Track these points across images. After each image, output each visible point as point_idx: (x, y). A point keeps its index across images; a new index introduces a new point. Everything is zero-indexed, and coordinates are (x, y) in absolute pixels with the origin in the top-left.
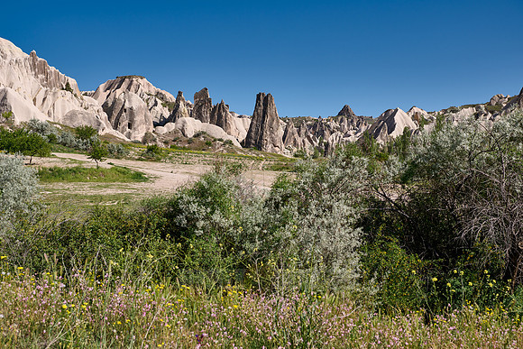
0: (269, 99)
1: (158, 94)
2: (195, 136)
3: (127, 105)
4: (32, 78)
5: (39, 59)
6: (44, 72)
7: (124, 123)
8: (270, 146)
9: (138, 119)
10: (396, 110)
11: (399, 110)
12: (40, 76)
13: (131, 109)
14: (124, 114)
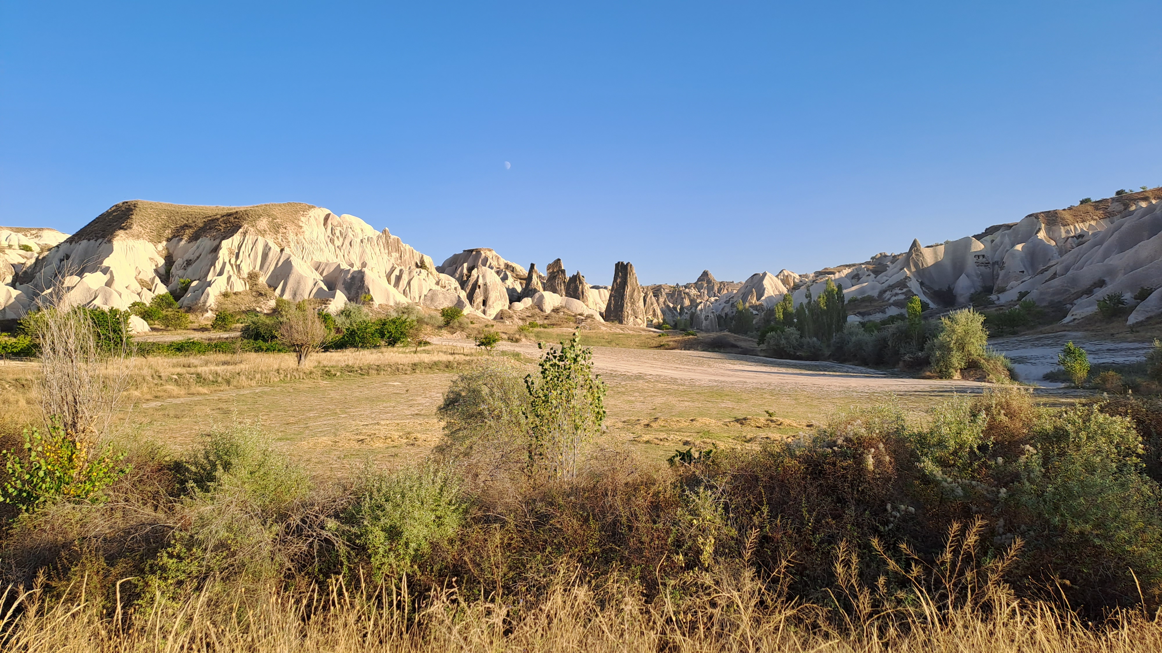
0: (629, 268)
1: (507, 266)
2: (553, 311)
3: (481, 282)
4: (386, 256)
5: (392, 237)
6: (398, 250)
7: (478, 300)
8: (631, 319)
9: (493, 296)
10: (765, 274)
11: (768, 274)
12: (394, 254)
13: (485, 285)
14: (478, 290)
